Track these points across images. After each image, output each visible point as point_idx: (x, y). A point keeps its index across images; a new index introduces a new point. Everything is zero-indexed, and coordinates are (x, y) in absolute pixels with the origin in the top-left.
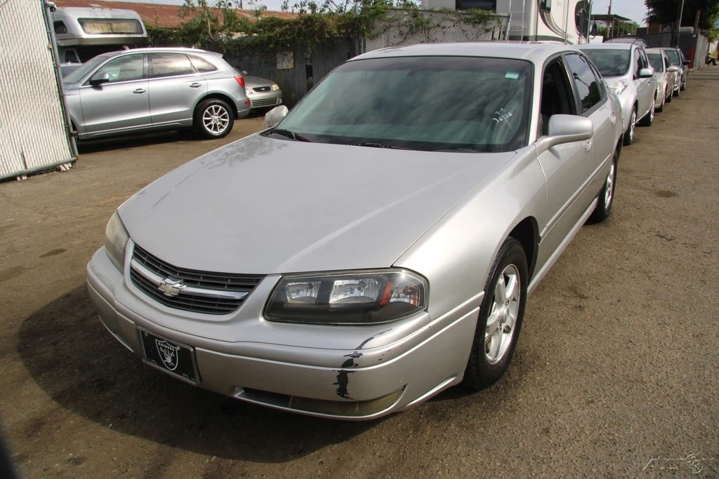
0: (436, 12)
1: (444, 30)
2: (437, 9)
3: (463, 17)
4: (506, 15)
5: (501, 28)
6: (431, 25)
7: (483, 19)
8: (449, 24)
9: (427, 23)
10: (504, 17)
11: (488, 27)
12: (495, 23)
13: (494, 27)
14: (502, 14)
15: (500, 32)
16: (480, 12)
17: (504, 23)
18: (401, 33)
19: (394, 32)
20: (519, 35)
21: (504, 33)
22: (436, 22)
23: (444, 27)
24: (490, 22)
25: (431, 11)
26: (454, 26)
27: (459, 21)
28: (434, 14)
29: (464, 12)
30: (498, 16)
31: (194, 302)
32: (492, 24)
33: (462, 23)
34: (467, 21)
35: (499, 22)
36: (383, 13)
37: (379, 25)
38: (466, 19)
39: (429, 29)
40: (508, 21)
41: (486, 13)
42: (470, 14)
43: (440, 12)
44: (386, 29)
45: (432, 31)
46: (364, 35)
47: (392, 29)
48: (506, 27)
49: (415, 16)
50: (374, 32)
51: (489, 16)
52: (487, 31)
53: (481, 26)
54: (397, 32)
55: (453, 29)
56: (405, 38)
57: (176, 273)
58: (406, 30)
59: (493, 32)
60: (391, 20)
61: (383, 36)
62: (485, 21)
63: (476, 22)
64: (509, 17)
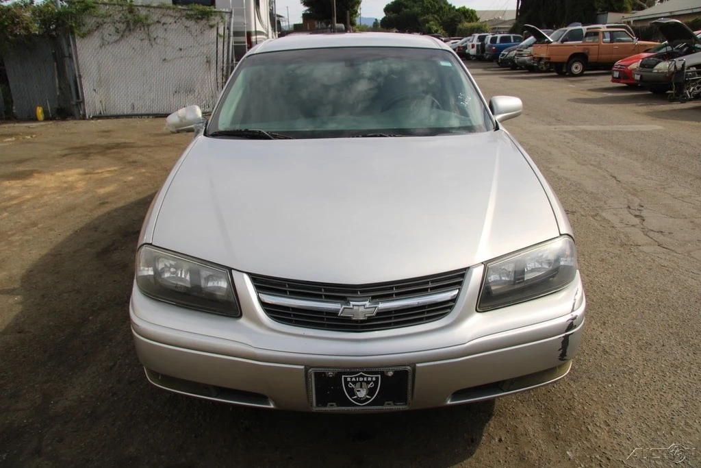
0: (154, 7)
1: (165, 26)
2: (155, 4)
3: (184, 13)
4: (227, 10)
5: (224, 24)
6: (149, 22)
7: (205, 15)
8: (170, 20)
9: (146, 19)
10: (227, 13)
11: (212, 23)
12: (218, 19)
13: (218, 23)
14: (224, 10)
15: (224, 28)
16: (201, 7)
17: (227, 17)
18: (117, 31)
19: (109, 29)
20: (243, 30)
21: (228, 28)
22: (155, 18)
23: (164, 24)
24: (213, 17)
25: (148, 6)
26: (175, 22)
27: (180, 18)
28: (152, 10)
29: (185, 7)
30: (220, 12)
31: (396, 317)
32: (215, 20)
33: (184, 19)
34: (189, 17)
35: (222, 18)
36: (94, 7)
37: (90, 22)
38: (187, 14)
39: (149, 25)
40: (231, 17)
41: (207, 9)
42: (191, 10)
43: (159, 7)
44: (99, 26)
45: (152, 28)
46: (73, 33)
47: (106, 26)
48: (230, 24)
49: (131, 11)
50: (85, 29)
51: (211, 12)
52: (212, 27)
53: (204, 22)
54: (112, 29)
55: (174, 26)
56: (122, 36)
57: (356, 292)
58: (122, 27)
59: (218, 28)
60: (104, 16)
61: (96, 34)
62: (208, 17)
63: (198, 18)
64: (231, 13)
